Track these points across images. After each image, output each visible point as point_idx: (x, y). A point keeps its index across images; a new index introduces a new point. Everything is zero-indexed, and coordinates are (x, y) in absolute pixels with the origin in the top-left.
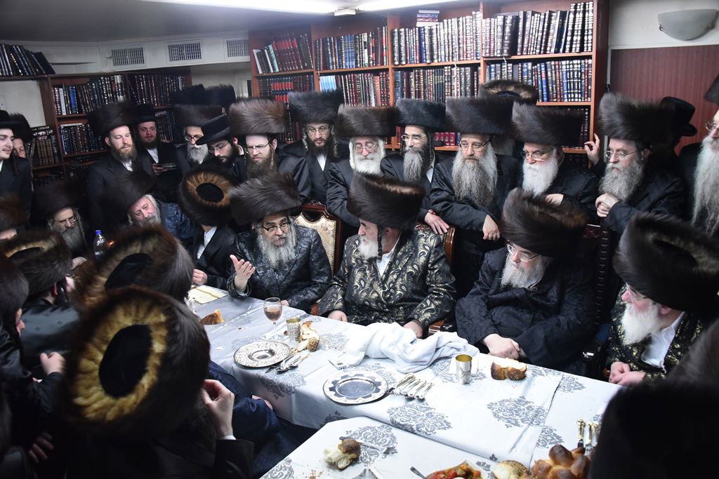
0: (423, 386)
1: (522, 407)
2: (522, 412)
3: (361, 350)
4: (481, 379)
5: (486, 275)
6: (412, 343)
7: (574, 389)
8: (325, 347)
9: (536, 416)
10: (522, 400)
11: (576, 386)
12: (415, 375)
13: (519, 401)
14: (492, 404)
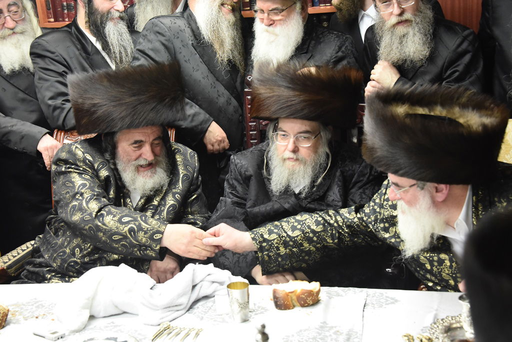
0: (188, 335)
1: (327, 334)
2: (329, 338)
3: (84, 308)
4: (262, 313)
5: (236, 183)
6: (151, 289)
7: (386, 304)
8: (18, 320)
9: (348, 339)
10: (323, 326)
11: (387, 301)
12: (173, 324)
13: (322, 327)
14: (289, 336)
